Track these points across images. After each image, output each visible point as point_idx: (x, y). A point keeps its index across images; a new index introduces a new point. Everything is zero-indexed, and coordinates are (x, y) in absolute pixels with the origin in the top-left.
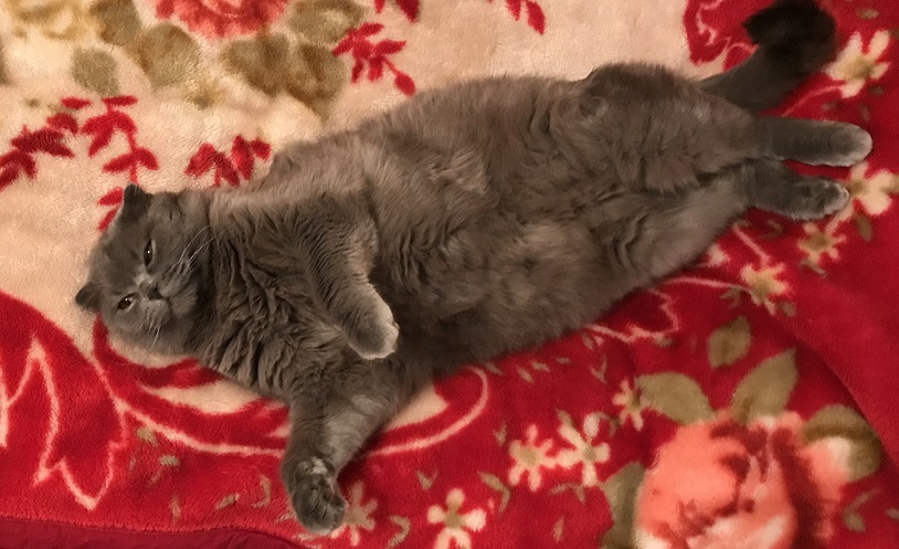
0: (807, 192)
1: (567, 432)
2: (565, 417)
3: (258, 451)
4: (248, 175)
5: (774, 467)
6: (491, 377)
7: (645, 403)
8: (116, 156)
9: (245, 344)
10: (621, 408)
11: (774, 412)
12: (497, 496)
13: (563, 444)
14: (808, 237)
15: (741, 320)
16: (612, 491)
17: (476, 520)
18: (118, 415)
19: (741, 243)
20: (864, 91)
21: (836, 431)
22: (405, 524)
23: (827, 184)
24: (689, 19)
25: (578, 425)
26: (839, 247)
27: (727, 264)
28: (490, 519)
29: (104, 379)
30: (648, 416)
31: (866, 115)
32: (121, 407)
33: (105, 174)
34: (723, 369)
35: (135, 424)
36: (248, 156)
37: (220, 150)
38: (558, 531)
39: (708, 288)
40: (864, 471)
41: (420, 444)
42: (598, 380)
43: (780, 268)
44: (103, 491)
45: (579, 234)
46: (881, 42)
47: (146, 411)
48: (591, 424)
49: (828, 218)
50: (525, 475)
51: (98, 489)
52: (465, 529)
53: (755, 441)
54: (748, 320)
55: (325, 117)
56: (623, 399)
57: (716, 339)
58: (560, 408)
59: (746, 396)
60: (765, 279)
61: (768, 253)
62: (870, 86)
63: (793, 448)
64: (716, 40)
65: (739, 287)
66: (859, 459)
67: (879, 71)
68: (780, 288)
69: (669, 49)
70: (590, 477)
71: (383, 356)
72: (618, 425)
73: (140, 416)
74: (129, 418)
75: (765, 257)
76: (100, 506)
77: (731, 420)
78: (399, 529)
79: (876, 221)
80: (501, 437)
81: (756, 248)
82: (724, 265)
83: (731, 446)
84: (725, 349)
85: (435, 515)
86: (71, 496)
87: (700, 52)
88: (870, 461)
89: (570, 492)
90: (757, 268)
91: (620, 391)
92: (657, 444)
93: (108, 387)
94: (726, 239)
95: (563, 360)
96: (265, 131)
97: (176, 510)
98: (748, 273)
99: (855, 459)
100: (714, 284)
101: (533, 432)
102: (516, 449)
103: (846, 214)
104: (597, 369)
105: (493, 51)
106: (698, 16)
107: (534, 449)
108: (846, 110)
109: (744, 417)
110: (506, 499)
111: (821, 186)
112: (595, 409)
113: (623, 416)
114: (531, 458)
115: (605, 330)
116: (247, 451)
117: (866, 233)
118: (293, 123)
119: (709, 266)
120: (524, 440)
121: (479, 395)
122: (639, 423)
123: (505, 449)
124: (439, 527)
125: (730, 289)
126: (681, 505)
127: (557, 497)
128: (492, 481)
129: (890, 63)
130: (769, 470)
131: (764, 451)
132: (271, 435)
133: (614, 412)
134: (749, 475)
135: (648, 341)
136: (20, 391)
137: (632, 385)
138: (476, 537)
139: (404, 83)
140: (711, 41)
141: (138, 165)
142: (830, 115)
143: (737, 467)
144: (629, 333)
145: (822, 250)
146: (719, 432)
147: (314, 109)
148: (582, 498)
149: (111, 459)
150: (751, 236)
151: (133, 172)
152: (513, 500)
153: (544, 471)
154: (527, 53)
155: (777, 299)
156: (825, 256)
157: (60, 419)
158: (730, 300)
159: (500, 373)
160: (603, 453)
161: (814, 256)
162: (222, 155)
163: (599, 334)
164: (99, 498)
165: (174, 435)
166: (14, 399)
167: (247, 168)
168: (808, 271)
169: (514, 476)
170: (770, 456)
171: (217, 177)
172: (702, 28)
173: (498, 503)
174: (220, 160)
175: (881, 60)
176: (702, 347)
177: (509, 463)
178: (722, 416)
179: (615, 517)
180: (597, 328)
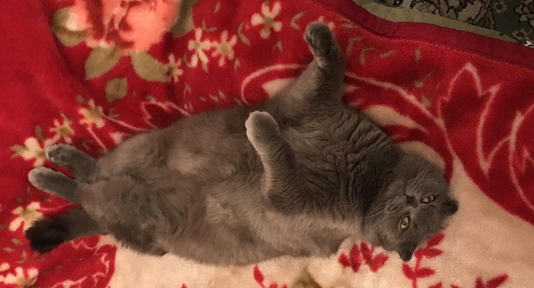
0: (63, 158)
1: (205, 60)
2: (205, 67)
3: (366, 80)
4: (355, 247)
5: (106, 22)
6: (240, 98)
7: (166, 67)
8: (426, 278)
9: (355, 142)
10: (180, 68)
11: (99, 49)
12: (243, 31)
13: (208, 53)
14: (70, 135)
15: (110, 101)
16: (190, 24)
17: (256, 20)
18: (442, 117)
19: (102, 141)
20: (29, 203)
21: (72, 33)
22: (293, 24)
23: (52, 159)
24: (112, 270)
25: (200, 62)
26: (54, 126)
27: (112, 132)
28: (249, 18)
29: (448, 141)
30: (165, 60)
31: (29, 189)
32: (440, 122)
33: (434, 268)
34: (121, 76)
35: (432, 110)
36: (352, 259)
37: (367, 266)
38: (218, 7)
39: (126, 123)
40: (63, 11)
41: (279, 67)
42: (188, 85)
43: (82, 122)
44: (460, 72)
45: (172, 163)
46: (14, 226)
47: (424, 115)
48: (194, 63)
49: (57, 143)
50: (229, 40)
51: (462, 74)
52: (262, 16)
53: (113, 36)
54: (106, 100)
55: (305, 270)
56: (178, 72)
57: (123, 93)
58: (206, 73)
59: (111, 60)
60: (91, 118)
61: (88, 131)
62: (25, 205)
63: (94, 29)
64: (102, 255)
65: (109, 118)
66: (64, 18)
67: (18, 210)
68: (83, 111)
69: (125, 257)
70: (199, 33)
71: (257, 112)
72: (182, 58)
73: (428, 113)
74: (435, 114)
75: (90, 129)
76: (463, 63)
77: (122, 49)
78: (296, 22)
79: (33, 134)
80: (237, 63)
81: (94, 136)
82: (114, 131)
83: (126, 36)
84: (118, 87)
85: (278, 26)
86: (479, 73)
87: (111, 251)
88: (59, 16)
89: (208, 27)
90: (94, 126)
91: (179, 77)
92: (161, 44)
93: (446, 135)
94: (111, 145)
95: (203, 99)
96: (340, 271)
97: (418, 53)
98: (100, 124)
99: (65, 18)
100: (122, 123)
101: (222, 63)
102: (231, 55)
103: (48, 142)
104: (188, 91)
105: (210, 282)
106: (107, 271)
107: (221, 53)
108: (39, 196)
109: (115, 50)
110: (240, 29)
111: (56, 159)
112: (191, 69)
113: (179, 63)
114: (224, 49)
115: (183, 111)
116: (372, 81)
117: (38, 129)
118: (323, 271)
119: (124, 133)
120: (226, 59)
121: (246, 88)
122: (171, 58)
123: (236, 55)
124: (277, 19)
125: (114, 119)
126: (155, 10)
127: (214, 26)
128: (245, 40)
129: (12, 213)
130: (109, 20)
131: (109, 30)
132: (358, 88)
133: (183, 67)
134: (120, 20)
135: (159, 100)
136: (500, 144)
137: (173, 79)
138: (259, 11)
139: (259, 277)
140: (105, 255)
141: (414, 269)
142: (48, 196)
143: (125, 25)
144: (170, 107)
145: (62, 127)
146: (129, 44)
147: (310, 276)
148: (204, 23)
149: (450, 91)
150: (97, 144)
151: (417, 265)
152: (237, 27)
153: (219, 41)
154: (194, 276)
155: (86, 106)
156: (61, 123)
157: (478, 121)
158: (115, 112)
159: (235, 98)
160: (191, 45)
161: (67, 124)
162: (367, 263)
163: (185, 110)
164: (463, 69)
165: (411, 98)
166: (505, 140)
167: (354, 251)
168: (69, 117)
169: (234, 41)
170: (107, 27)
171: (373, 251)
172: (107, 264)
173: (244, 28)
174: (369, 261)
175: (16, 216)
176: (130, 90)
177: (235, 48)
178: (126, 52)
179: (191, 10)
180: (186, 113)
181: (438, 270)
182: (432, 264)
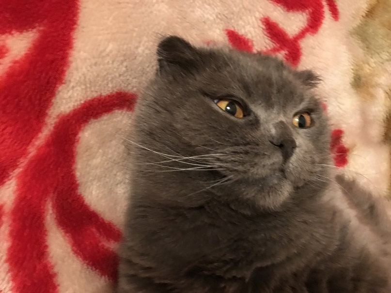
181: (257, 15)
182: (256, 30)
